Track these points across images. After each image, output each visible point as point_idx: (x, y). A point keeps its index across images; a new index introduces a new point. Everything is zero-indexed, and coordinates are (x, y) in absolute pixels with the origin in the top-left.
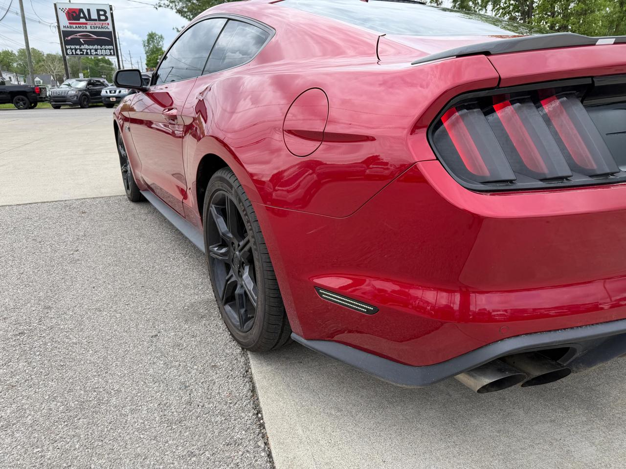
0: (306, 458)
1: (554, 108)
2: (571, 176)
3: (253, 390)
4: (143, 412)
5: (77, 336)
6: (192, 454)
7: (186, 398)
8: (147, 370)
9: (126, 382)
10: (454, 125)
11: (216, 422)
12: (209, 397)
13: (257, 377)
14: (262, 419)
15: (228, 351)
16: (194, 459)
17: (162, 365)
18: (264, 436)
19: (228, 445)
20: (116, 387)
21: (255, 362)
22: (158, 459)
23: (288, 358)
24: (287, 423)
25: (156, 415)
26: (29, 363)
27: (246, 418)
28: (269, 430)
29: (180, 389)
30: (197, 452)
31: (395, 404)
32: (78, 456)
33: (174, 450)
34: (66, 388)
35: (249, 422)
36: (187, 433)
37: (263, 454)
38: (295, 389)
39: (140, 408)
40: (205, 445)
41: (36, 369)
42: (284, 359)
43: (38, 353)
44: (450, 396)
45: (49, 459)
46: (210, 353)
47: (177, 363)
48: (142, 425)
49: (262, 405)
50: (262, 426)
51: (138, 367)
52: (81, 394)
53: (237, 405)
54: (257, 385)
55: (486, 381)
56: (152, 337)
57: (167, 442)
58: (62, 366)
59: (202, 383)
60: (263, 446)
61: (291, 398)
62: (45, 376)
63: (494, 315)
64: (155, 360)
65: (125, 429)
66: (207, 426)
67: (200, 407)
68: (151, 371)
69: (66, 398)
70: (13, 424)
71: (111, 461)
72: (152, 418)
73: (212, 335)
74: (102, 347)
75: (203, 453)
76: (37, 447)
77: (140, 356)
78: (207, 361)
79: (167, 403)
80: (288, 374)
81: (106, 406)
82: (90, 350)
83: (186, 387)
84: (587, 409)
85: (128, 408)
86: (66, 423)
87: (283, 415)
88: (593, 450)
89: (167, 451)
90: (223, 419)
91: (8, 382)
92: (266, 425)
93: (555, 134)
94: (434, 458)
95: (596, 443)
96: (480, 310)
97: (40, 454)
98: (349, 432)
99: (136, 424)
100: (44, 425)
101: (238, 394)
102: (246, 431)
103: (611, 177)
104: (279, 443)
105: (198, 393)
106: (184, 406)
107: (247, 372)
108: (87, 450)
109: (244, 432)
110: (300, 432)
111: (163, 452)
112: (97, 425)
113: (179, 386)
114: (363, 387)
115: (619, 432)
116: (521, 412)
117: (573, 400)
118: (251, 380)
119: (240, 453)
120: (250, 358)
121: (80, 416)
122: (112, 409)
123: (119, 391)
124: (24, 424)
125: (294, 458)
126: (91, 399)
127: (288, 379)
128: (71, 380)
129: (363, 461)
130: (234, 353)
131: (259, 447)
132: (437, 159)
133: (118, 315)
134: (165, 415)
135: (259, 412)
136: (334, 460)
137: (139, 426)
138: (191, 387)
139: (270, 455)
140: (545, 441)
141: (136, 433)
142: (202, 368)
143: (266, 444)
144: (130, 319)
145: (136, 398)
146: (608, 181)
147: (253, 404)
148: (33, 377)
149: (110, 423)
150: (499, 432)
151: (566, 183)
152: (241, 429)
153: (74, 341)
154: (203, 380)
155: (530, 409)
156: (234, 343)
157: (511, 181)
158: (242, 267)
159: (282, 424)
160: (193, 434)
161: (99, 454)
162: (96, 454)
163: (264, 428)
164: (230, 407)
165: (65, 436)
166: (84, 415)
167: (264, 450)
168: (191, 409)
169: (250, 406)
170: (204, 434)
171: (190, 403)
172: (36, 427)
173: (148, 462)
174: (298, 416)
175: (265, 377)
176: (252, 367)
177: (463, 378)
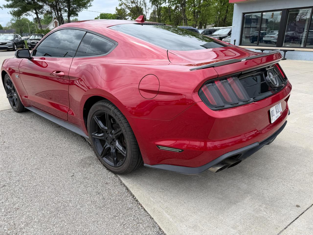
0: (158, 208)
1: (231, 81)
2: (239, 103)
3: (127, 189)
4: (86, 206)
5: (34, 182)
6: (115, 216)
7: (101, 197)
8: (78, 190)
9: (71, 196)
10: (205, 90)
11: (119, 203)
12: (111, 195)
13: (126, 184)
14: (136, 198)
15: (110, 176)
16: (117, 218)
17: (84, 187)
18: (139, 204)
19: (127, 210)
20: (69, 199)
21: (123, 179)
22: (103, 221)
23: (135, 175)
24: (146, 198)
25: (92, 206)
26: (19, 198)
27: (130, 199)
28: (140, 201)
29: (97, 194)
30: (117, 215)
31: (181, 183)
32: (68, 228)
33: (107, 217)
34: (45, 204)
35: (132, 200)
36: (109, 210)
37: (142, 210)
38: (144, 185)
39: (84, 205)
40: (119, 212)
41: (24, 200)
42: (134, 175)
43: (20, 193)
44: (198, 177)
45: (56, 232)
46: (102, 179)
47: (90, 185)
48: (89, 211)
49: (133, 193)
50: (137, 201)
51: (73, 190)
52: (54, 205)
53: (124, 196)
54: (128, 187)
55: (219, 168)
56: (72, 176)
57: (103, 214)
58: (36, 196)
59: (105, 190)
60: (141, 207)
61: (143, 189)
62: (31, 201)
63: (218, 147)
64: (79, 185)
65: (83, 213)
66: (116, 205)
67: (109, 199)
68: (80, 190)
69: (47, 208)
70: (30, 223)
71: (84, 226)
72: (91, 207)
73: (99, 171)
74: (51, 185)
75: (119, 215)
76: (48, 229)
77: (71, 185)
78: (102, 182)
79: (94, 201)
80: (138, 180)
81: (68, 207)
82: (46, 187)
83: (99, 193)
84: (241, 173)
85: (79, 206)
86: (55, 217)
87: (143, 195)
88: (246, 185)
89: (105, 217)
90: (121, 201)
91: (14, 208)
92: (138, 200)
93: (232, 89)
94: (200, 198)
95: (246, 183)
96: (214, 146)
97: (51, 231)
98: (169, 196)
99: (86, 211)
100: (45, 220)
101: (122, 192)
102: (132, 204)
103: (249, 101)
104: (147, 205)
105: (106, 194)
106: (102, 200)
107: (121, 183)
108: (71, 225)
109: (131, 204)
110: (152, 200)
111: (104, 218)
112: (69, 215)
113: (96, 194)
114: (168, 180)
115: (252, 178)
116: (222, 178)
117: (236, 171)
118: (125, 186)
119: (134, 212)
120: (120, 177)
121: (59, 213)
122: (72, 208)
123: (70, 201)
124: (35, 222)
125: (154, 209)
126: (60, 206)
127: (139, 182)
128: (45, 201)
129: (178, 204)
130: (112, 176)
131: (139, 208)
132: (202, 101)
133: (49, 170)
134: (96, 205)
135: (133, 196)
136: (168, 206)
137: (88, 212)
138: (101, 193)
139: (145, 210)
140: (232, 186)
141: (88, 214)
142: (102, 185)
143: (142, 206)
144: (56, 170)
145: (80, 202)
146: (247, 103)
147: (130, 194)
148: (25, 203)
149: (74, 213)
150: (217, 186)
151: (238, 105)
152: (130, 204)
153: (35, 184)
154: (105, 189)
155: (224, 177)
156: (110, 173)
157: (223, 106)
158: (113, 141)
159: (144, 199)
160: (112, 210)
161: (77, 225)
162: (76, 225)
163: (138, 201)
164: (122, 197)
165: (57, 222)
166: (61, 213)
167: (142, 209)
168: (106, 201)
169: (129, 195)
170: (116, 208)
171: (104, 199)
172: (42, 222)
173: (99, 223)
174: (149, 194)
175: (130, 183)
176: (122, 180)
177: (211, 169)
